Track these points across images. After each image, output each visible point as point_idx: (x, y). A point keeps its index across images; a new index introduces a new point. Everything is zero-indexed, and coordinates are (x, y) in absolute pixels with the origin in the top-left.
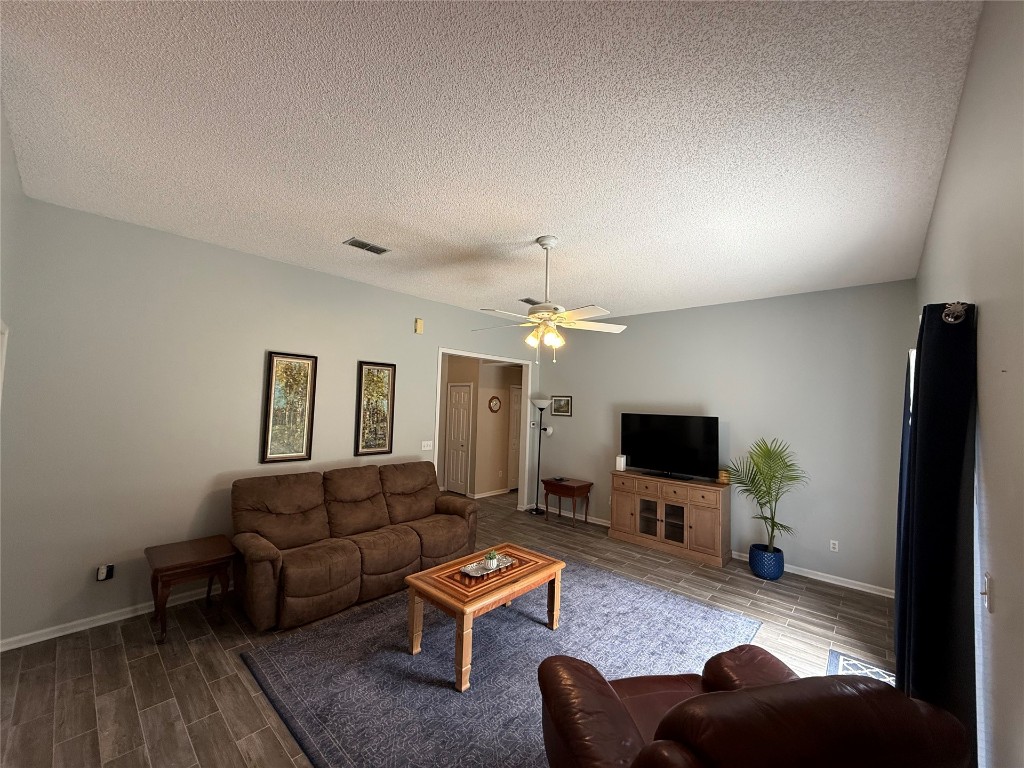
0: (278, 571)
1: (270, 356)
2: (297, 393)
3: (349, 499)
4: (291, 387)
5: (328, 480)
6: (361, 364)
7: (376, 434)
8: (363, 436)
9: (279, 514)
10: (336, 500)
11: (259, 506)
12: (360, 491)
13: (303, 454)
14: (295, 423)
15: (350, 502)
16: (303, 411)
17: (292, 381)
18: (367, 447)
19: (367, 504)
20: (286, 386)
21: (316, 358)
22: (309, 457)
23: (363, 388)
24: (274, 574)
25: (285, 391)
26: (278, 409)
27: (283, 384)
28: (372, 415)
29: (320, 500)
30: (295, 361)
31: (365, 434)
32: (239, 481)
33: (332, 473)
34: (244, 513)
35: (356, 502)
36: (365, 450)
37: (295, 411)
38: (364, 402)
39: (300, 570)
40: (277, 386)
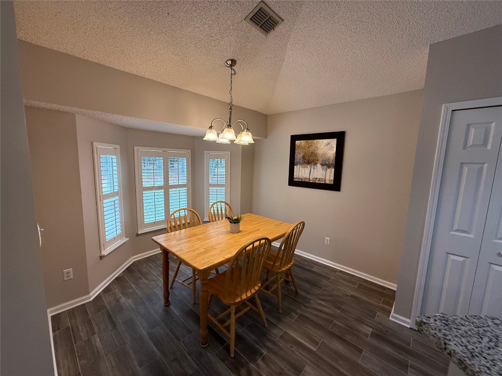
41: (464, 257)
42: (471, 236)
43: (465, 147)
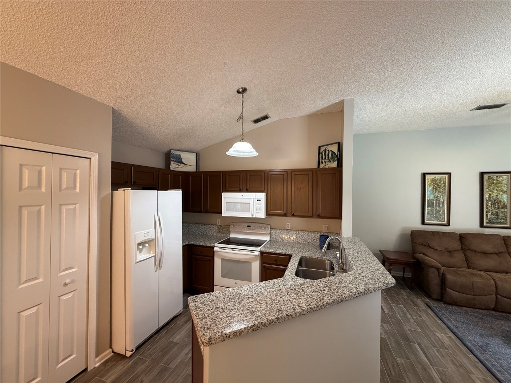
0: (441, 275)
1: (424, 175)
2: (440, 192)
3: (479, 250)
4: (436, 189)
5: (463, 238)
6: (482, 175)
7: (497, 216)
8: (487, 216)
9: (435, 249)
10: (470, 249)
11: (425, 243)
12: (488, 248)
13: (445, 223)
14: (439, 207)
15: (480, 252)
16: (444, 201)
17: (436, 186)
18: (489, 222)
19: (495, 257)
20: (433, 188)
21: (450, 173)
22: (448, 224)
23: (485, 188)
24: (439, 275)
25: (433, 192)
26: (430, 200)
27: (431, 188)
28: (494, 204)
29: (459, 248)
30: (437, 176)
31: (488, 215)
32: (414, 231)
33: (465, 234)
34: (418, 245)
35: (485, 253)
36: (489, 225)
37: (439, 201)
38: (486, 196)
39: (454, 278)
40: (428, 189)
41: (37, 305)
42: (40, 280)
43: (20, 189)
